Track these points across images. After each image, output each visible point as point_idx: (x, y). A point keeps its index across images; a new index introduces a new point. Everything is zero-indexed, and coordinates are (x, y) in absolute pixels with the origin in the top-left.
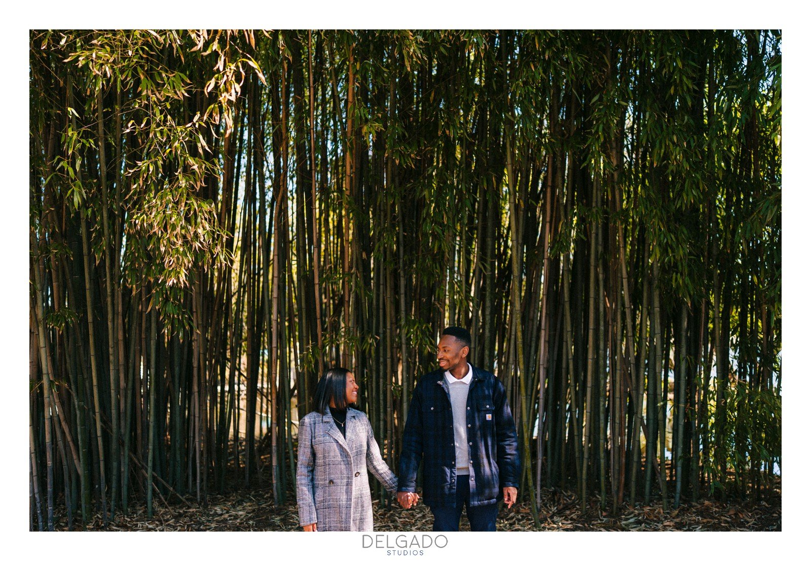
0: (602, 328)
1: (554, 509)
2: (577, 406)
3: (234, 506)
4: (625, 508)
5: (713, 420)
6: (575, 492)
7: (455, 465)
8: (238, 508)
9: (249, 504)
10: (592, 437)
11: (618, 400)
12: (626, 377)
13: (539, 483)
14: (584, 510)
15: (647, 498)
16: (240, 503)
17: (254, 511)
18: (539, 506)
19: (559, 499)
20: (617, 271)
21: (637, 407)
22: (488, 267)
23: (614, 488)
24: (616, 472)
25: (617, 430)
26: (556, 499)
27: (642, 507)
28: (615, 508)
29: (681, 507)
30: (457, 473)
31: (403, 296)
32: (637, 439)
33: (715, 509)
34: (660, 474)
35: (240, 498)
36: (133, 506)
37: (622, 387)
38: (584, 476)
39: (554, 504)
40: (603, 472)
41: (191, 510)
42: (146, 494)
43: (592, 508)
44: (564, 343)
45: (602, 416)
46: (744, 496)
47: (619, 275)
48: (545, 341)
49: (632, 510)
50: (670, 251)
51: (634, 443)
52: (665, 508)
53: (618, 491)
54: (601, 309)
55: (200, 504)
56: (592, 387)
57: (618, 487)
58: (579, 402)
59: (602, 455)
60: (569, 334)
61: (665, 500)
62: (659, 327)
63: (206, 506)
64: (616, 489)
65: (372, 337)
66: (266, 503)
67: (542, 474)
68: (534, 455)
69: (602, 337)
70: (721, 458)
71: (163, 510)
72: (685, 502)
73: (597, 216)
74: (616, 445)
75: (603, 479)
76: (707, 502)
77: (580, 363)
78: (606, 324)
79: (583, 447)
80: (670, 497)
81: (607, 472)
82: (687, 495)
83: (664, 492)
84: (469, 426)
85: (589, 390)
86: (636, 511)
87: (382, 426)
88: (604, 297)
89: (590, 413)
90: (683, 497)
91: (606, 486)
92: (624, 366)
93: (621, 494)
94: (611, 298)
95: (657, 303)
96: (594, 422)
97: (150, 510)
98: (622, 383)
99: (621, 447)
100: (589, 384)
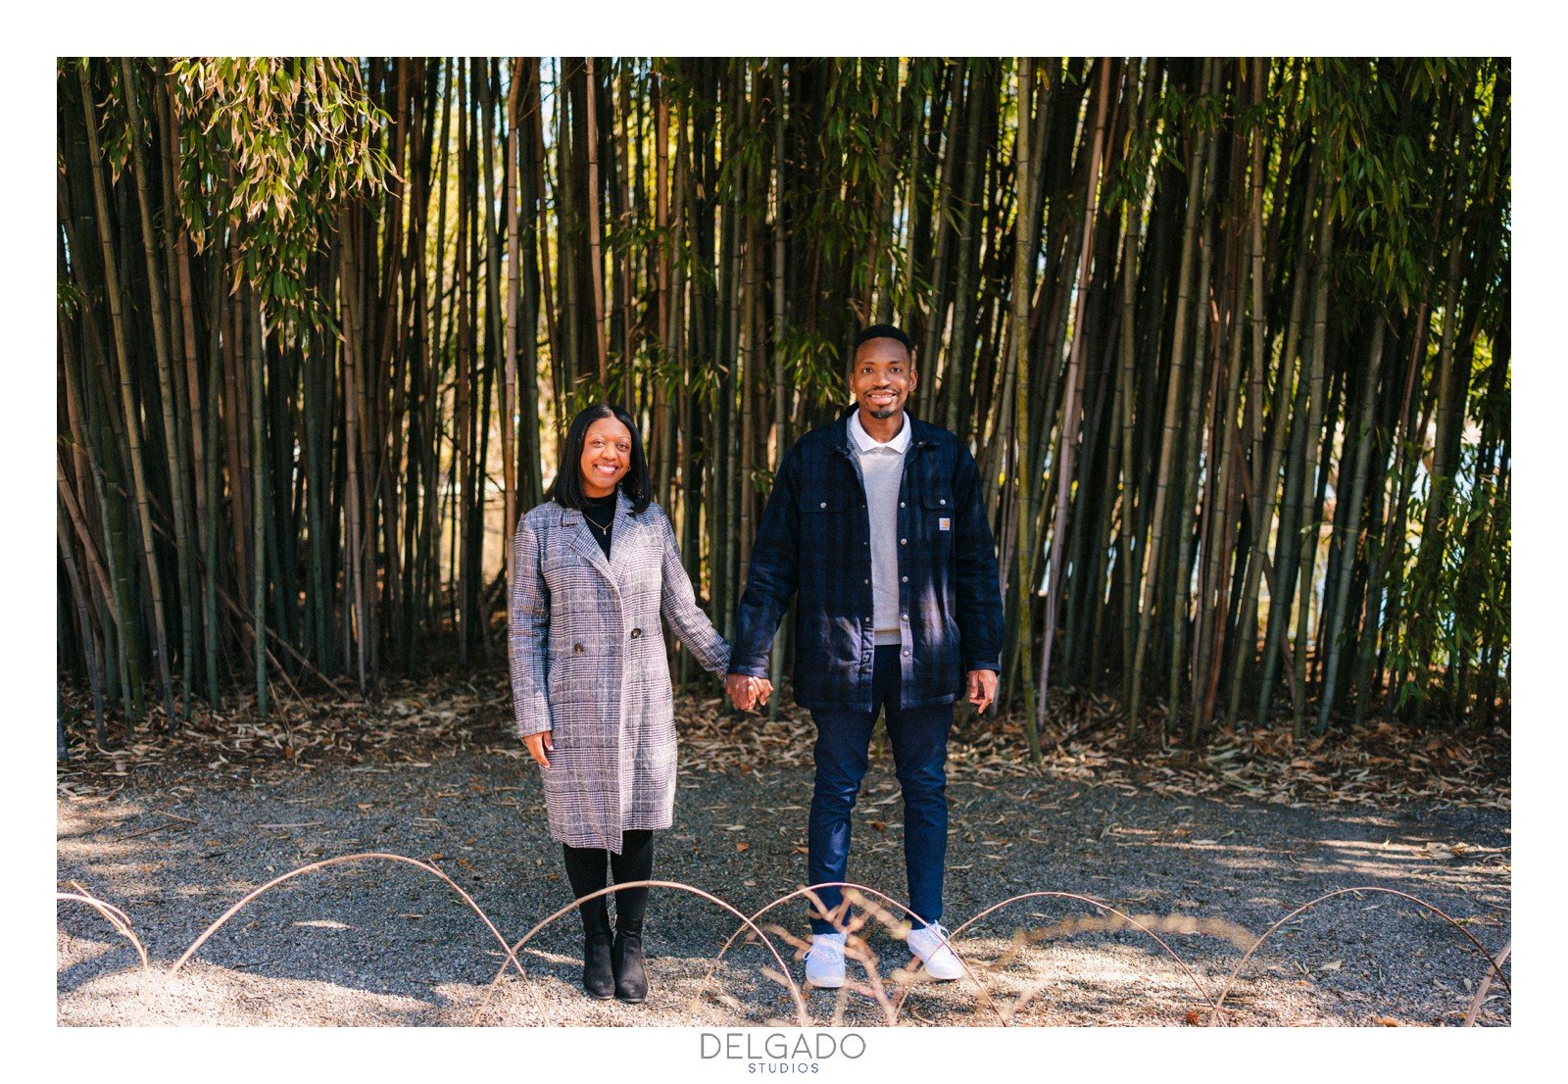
0: (1199, 364)
1: (1072, 728)
2: (1134, 532)
3: (433, 701)
4: (1215, 731)
5: (1413, 562)
6: (1119, 699)
7: (871, 624)
8: (441, 706)
9: (462, 698)
10: (1160, 590)
11: (1219, 516)
12: (1242, 466)
13: (1044, 676)
14: (1132, 731)
15: (1262, 712)
16: (445, 695)
17: (472, 711)
18: (1042, 721)
19: (1084, 710)
20: (1242, 243)
21: (1259, 533)
22: (965, 218)
23: (1196, 692)
24: (1204, 660)
25: (1213, 575)
26: (1078, 709)
27: (1250, 730)
28: (1195, 731)
29: (1329, 734)
30: (875, 641)
31: (779, 283)
32: (1253, 595)
33: (1398, 739)
34: (1294, 667)
35: (446, 685)
36: (232, 694)
37: (1231, 491)
38: (1138, 666)
39: (1072, 719)
40: (1176, 658)
41: (347, 706)
42: (255, 669)
43: (1148, 728)
44: (1117, 395)
45: (1184, 547)
46: (1460, 716)
47: (1246, 251)
48: (1076, 390)
49: (1229, 735)
50: (1370, 194)
51: (1244, 607)
52: (1297, 734)
53: (1204, 699)
54: (1202, 322)
55: (365, 695)
56: (1167, 487)
57: (1206, 691)
58: (1139, 522)
59: (1178, 625)
60: (1128, 376)
61: (1298, 719)
62: (1322, 366)
63: (376, 699)
64: (1200, 692)
65: (714, 368)
66: (498, 696)
67: (1052, 661)
68: (1038, 627)
69: (1197, 382)
70: (1423, 639)
71: (289, 703)
72: (1337, 723)
73: (1207, 114)
74: (1209, 606)
75: (1175, 672)
76: (1382, 726)
77: (1147, 435)
78: (1209, 358)
79: (1138, 615)
80: (1310, 711)
81: (1185, 662)
82: (1344, 712)
83: (1297, 702)
84: (904, 541)
85: (1161, 492)
86: (1238, 739)
87: (730, 553)
88: (1210, 299)
89: (1161, 539)
90: (1336, 714)
91: (1180, 687)
92: (1239, 447)
93: (1210, 704)
94: (1224, 301)
95: (1321, 314)
96: (1167, 562)
97: (262, 701)
98: (1232, 481)
99: (1216, 612)
100: (1163, 480)
